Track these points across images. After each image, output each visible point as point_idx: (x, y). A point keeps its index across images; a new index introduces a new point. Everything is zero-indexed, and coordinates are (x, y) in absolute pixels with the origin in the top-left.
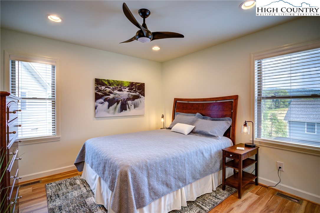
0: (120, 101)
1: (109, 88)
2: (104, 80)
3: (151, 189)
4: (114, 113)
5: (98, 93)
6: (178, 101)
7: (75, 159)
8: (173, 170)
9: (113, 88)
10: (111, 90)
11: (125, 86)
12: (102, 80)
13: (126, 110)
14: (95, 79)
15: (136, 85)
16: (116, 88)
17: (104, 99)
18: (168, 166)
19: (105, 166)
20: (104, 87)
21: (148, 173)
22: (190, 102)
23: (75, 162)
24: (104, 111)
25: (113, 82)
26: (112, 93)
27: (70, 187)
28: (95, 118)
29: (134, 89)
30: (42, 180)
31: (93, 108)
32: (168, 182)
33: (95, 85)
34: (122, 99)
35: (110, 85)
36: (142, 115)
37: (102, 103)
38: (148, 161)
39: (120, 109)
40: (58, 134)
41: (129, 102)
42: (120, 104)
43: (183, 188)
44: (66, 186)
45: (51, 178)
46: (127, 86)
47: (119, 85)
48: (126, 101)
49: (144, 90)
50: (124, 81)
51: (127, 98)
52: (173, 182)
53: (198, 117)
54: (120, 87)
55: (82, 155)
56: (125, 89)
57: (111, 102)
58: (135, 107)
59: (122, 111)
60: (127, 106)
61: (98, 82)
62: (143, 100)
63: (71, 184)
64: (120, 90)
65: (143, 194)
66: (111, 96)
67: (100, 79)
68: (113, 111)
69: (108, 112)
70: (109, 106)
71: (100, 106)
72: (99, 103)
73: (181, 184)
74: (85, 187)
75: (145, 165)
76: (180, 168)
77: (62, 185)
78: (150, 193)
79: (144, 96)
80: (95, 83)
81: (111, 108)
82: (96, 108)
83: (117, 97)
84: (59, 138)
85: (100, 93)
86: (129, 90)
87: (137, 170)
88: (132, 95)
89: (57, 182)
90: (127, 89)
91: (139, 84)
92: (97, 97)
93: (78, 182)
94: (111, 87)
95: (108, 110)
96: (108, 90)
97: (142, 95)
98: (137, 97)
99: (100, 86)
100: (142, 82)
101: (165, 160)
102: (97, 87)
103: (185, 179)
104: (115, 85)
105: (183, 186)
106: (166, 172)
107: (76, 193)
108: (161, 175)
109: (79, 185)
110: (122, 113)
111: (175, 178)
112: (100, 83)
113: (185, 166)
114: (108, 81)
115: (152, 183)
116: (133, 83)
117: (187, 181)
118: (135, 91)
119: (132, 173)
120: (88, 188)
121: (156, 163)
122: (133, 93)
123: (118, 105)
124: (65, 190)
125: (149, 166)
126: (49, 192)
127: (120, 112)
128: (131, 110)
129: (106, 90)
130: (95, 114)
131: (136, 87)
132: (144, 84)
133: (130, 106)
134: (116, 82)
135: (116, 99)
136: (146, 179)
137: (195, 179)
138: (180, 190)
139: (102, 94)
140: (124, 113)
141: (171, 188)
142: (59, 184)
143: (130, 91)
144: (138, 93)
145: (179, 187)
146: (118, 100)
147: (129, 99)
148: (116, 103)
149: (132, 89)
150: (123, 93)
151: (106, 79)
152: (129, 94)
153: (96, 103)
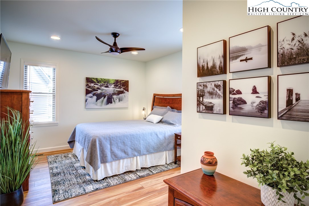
0: (106, 95)
1: (97, 85)
2: (93, 78)
3: (112, 152)
4: (101, 106)
5: (88, 89)
6: (156, 97)
7: (68, 138)
8: (130, 143)
9: (100, 85)
10: (99, 86)
11: (111, 83)
12: (91, 78)
13: (111, 103)
14: (86, 78)
15: (121, 82)
16: (103, 85)
17: (93, 93)
18: (126, 140)
19: (85, 139)
20: (93, 84)
21: (111, 142)
22: (165, 97)
23: (68, 140)
24: (93, 103)
25: (100, 80)
26: (100, 89)
27: (64, 158)
28: (85, 109)
29: (119, 86)
30: (45, 154)
31: (84, 101)
32: (125, 150)
33: (86, 83)
34: (108, 94)
35: (98, 83)
36: (126, 108)
37: (91, 97)
38: (111, 135)
39: (106, 102)
40: (56, 120)
41: (115, 97)
42: (106, 98)
43: (138, 157)
44: (61, 157)
45: (51, 153)
46: (113, 83)
47: (106, 83)
48: (112, 96)
49: (128, 86)
50: (110, 79)
51: (113, 93)
52: (129, 151)
53: (168, 110)
54: (107, 84)
55: (73, 136)
56: (111, 85)
57: (99, 96)
58: (119, 101)
59: (108, 104)
60: (113, 100)
61: (89, 80)
62: (127, 95)
63: (65, 157)
64: (107, 87)
65: (106, 154)
66: (99, 91)
67: (90, 78)
68: (100, 104)
69: (96, 105)
70: (97, 100)
71: (89, 99)
72: (89, 97)
73: (136, 154)
74: (74, 158)
75: (109, 137)
76: (136, 142)
77: (59, 157)
78: (111, 155)
79: (128, 92)
80: (86, 81)
81: (98, 101)
82: (86, 101)
83: (104, 92)
84: (57, 123)
85: (89, 89)
86: (114, 86)
87: (103, 139)
88: (117, 90)
89: (56, 155)
90: (113, 86)
91: (124, 82)
92: (88, 92)
93: (70, 156)
94: (99, 84)
95: (97, 103)
96: (96, 86)
97: (126, 91)
98: (122, 92)
99: (90, 84)
100: (127, 80)
101: (124, 136)
102: (88, 84)
103: (140, 151)
104: (102, 82)
105: (138, 155)
106: (124, 143)
107: (67, 161)
108: (120, 145)
109: (70, 157)
110: (108, 105)
111: (132, 149)
112: (89, 81)
113: (140, 141)
114: (97, 79)
115: (113, 149)
116: (118, 80)
117: (141, 152)
118: (120, 87)
119: (99, 141)
120: (76, 159)
121: (117, 137)
122: (118, 89)
123: (105, 99)
124: (60, 160)
125: (111, 138)
126: (50, 160)
127: (107, 105)
128: (116, 103)
129: (94, 87)
130: (86, 106)
131: (121, 84)
132: (128, 81)
133: (115, 99)
134: (103, 80)
135: (103, 94)
136: (109, 146)
137: (149, 152)
138: (135, 157)
139: (91, 90)
140: (110, 105)
141: (128, 155)
142: (57, 156)
143: (116, 87)
144: (123, 89)
145: (135, 156)
146: (104, 94)
147: (114, 94)
148: (103, 97)
149: (117, 86)
150: (109, 89)
151: (95, 77)
152: (114, 90)
153: (86, 97)
